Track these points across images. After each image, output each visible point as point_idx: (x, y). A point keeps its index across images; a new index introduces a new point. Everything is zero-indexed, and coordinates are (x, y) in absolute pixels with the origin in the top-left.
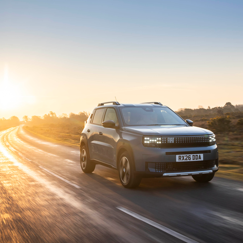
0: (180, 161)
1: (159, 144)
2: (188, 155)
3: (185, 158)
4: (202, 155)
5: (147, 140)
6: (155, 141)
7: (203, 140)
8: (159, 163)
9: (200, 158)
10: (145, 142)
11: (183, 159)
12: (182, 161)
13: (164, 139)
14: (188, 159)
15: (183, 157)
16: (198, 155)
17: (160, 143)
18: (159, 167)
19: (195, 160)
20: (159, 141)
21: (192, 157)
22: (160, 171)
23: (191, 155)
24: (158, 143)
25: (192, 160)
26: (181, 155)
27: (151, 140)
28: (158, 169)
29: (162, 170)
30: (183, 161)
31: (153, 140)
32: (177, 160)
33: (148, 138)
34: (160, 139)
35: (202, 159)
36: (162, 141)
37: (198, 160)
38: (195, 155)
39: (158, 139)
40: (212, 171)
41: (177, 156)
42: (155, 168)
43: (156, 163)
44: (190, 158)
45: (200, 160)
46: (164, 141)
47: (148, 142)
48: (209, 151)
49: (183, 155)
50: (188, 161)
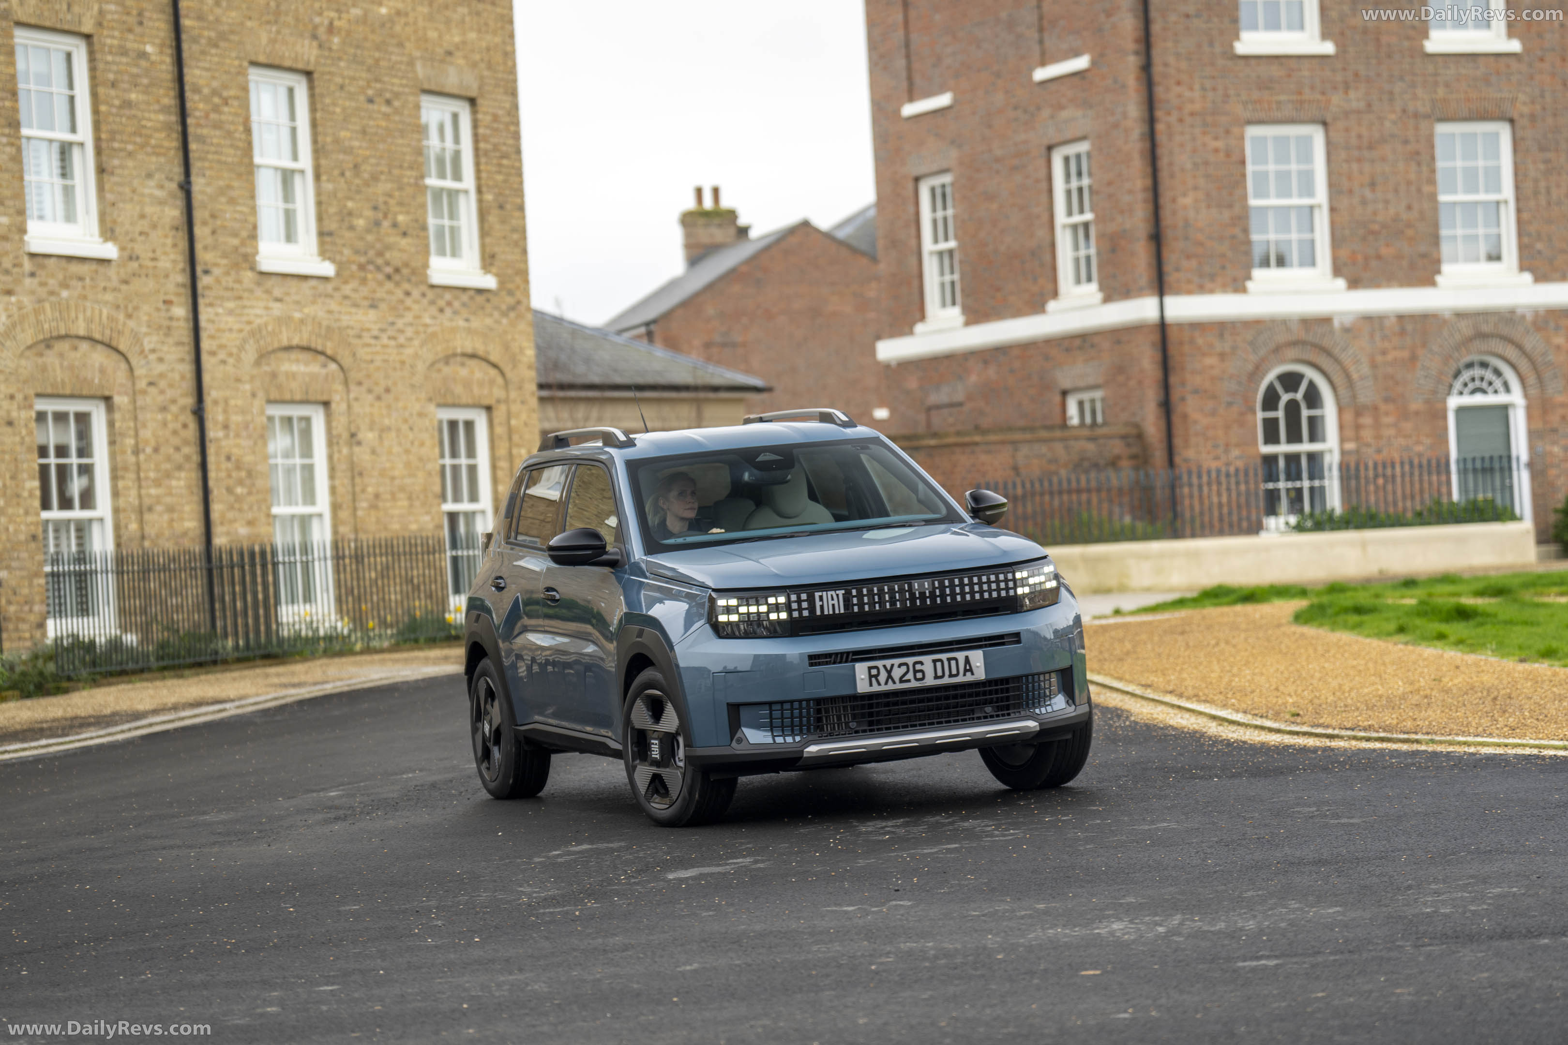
0: (876, 688)
1: (779, 622)
2: (910, 660)
3: (897, 673)
4: (977, 657)
5: (728, 610)
6: (763, 609)
7: (990, 591)
8: (782, 703)
9: (969, 669)
10: (723, 618)
11: (890, 677)
12: (883, 688)
13: (799, 601)
14: (910, 676)
15: (889, 672)
16: (961, 656)
17: (784, 616)
18: (787, 721)
19: (946, 680)
20: (777, 608)
21: (928, 668)
22: (789, 739)
23: (927, 660)
24: (773, 616)
25: (930, 681)
26: (879, 663)
27: (743, 610)
28: (782, 727)
29: (801, 733)
30: (891, 686)
31: (753, 609)
32: (863, 686)
33: (733, 602)
34: (782, 600)
35: (980, 674)
36: (789, 610)
37: (960, 679)
38: (944, 656)
39: (772, 600)
40: (1032, 724)
41: (861, 669)
42: (772, 728)
43: (770, 704)
44: (919, 674)
45: (969, 678)
46: (800, 609)
47: (734, 618)
48: (1016, 637)
49: (888, 663)
50: (914, 684)
